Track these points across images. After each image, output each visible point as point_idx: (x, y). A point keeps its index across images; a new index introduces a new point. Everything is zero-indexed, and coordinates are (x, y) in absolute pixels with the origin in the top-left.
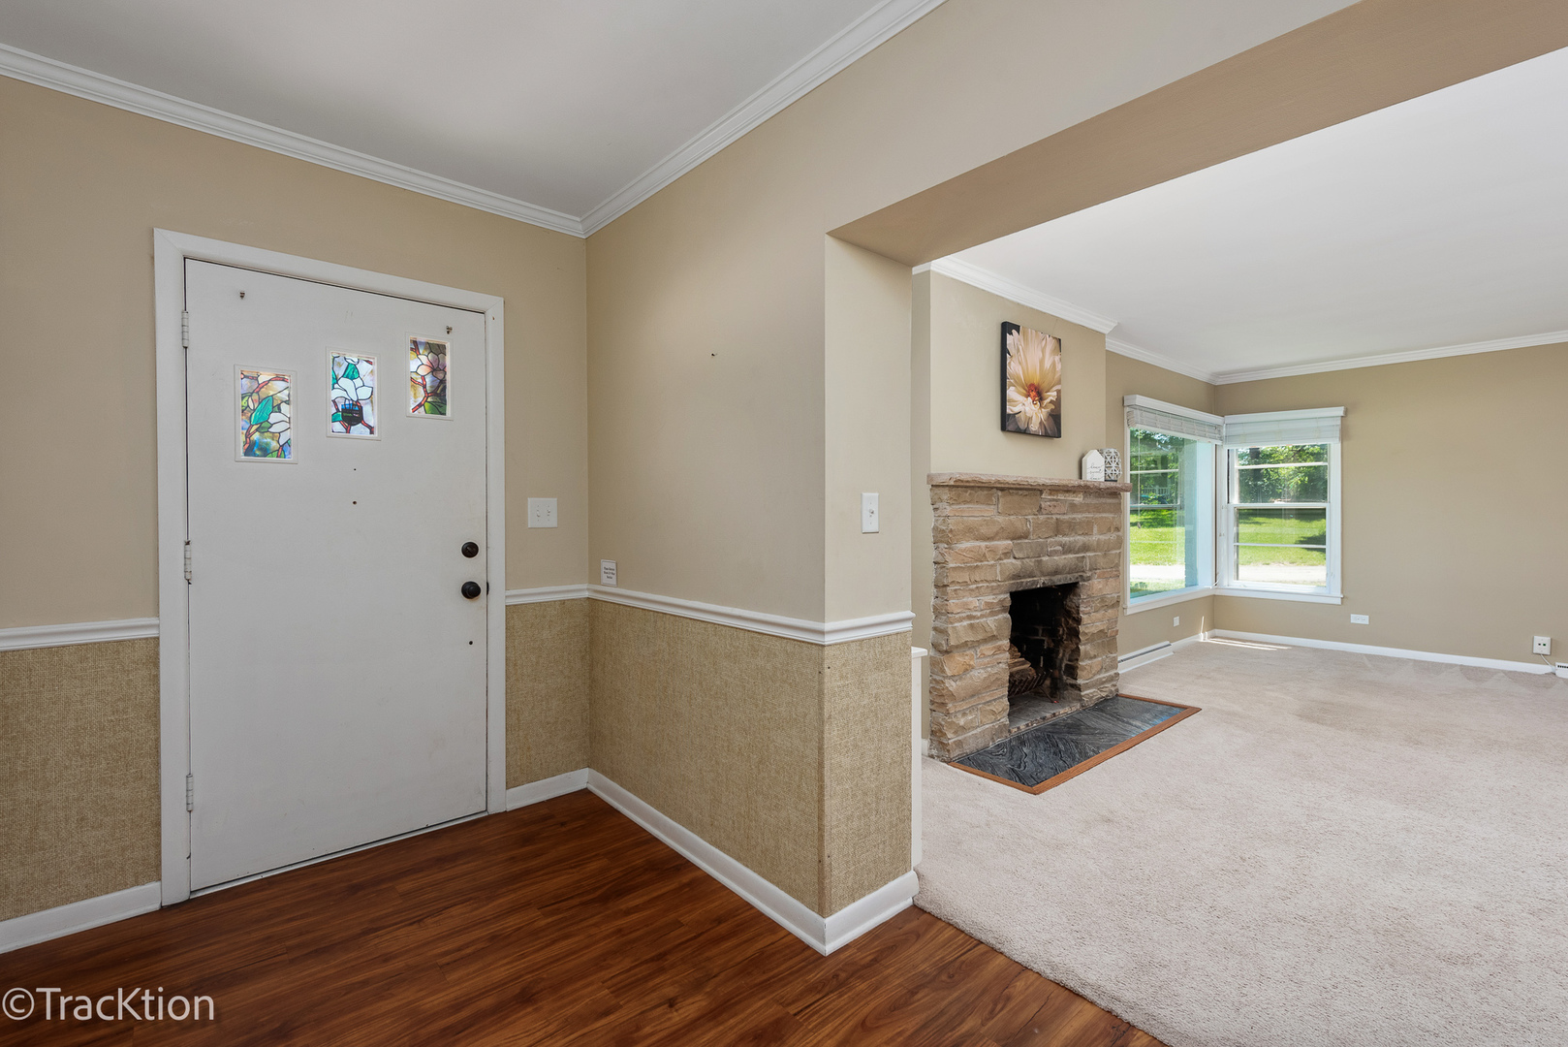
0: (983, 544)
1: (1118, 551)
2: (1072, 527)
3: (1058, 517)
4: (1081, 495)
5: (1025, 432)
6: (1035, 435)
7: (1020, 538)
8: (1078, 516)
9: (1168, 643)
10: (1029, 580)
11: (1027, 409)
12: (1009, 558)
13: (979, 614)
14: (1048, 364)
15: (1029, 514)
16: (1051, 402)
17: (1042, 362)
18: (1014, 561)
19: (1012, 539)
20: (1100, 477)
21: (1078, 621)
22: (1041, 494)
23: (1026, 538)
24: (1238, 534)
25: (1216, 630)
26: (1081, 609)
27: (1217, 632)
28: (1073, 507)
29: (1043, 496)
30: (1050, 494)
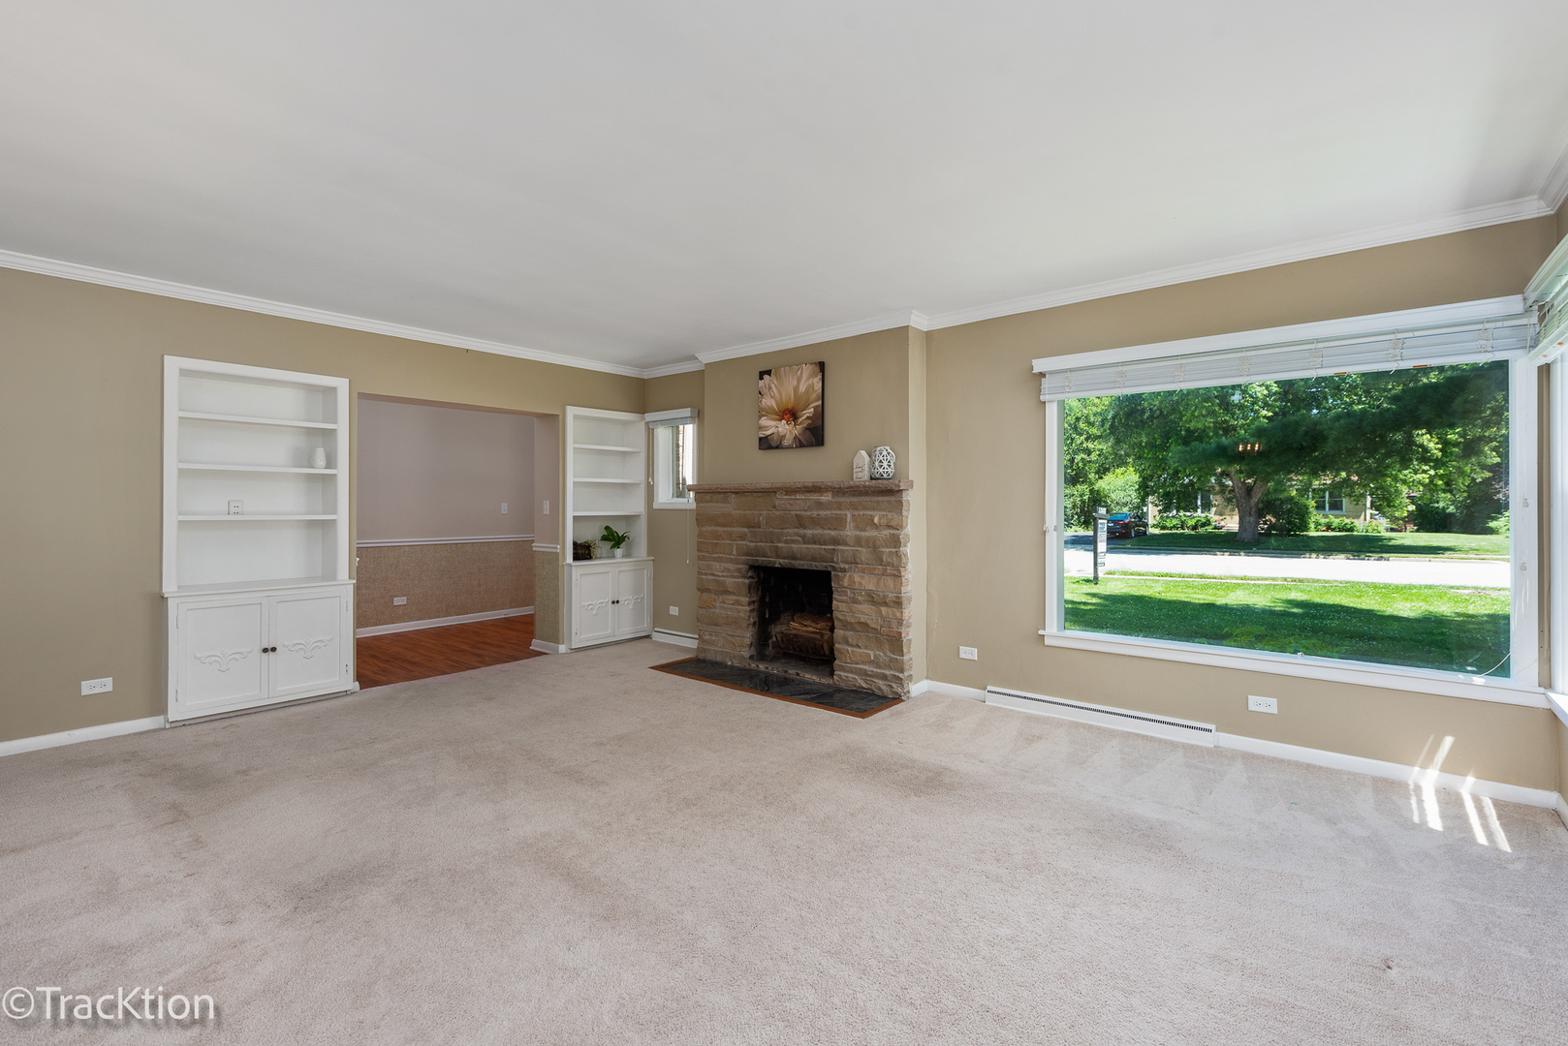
0: (720, 529)
1: (894, 550)
2: (816, 522)
3: (798, 513)
4: (831, 494)
5: (779, 447)
6: (789, 447)
7: (753, 527)
8: (823, 513)
10: (764, 559)
11: (780, 430)
12: (745, 540)
13: (720, 574)
14: (802, 388)
15: (763, 510)
16: (808, 418)
17: (797, 389)
18: (748, 543)
19: (748, 527)
20: (864, 477)
22: (776, 495)
23: (760, 527)
28: (820, 505)
29: (778, 496)
30: (786, 495)
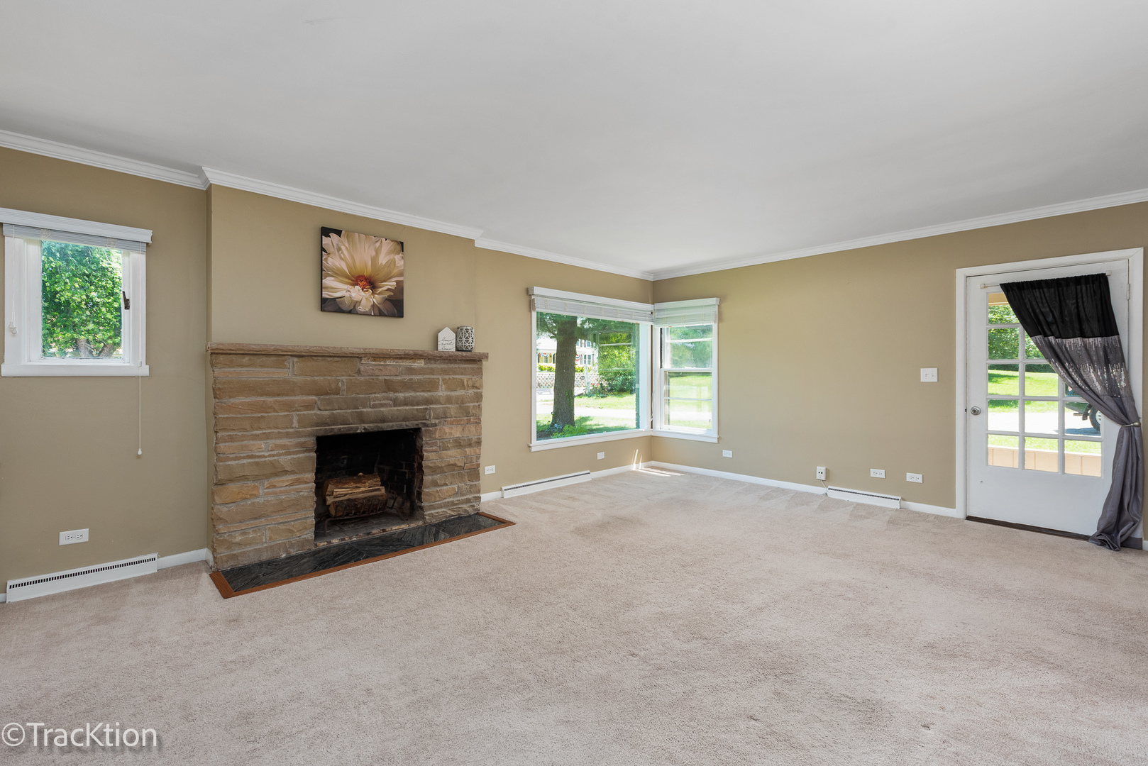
0: (270, 399)
1: (477, 404)
2: (407, 386)
3: (386, 378)
4: (423, 361)
5: (350, 311)
6: (366, 314)
7: (326, 394)
8: (416, 378)
9: (589, 471)
10: (342, 427)
11: (352, 295)
12: (313, 409)
13: (266, 454)
14: (384, 261)
15: (343, 376)
16: (389, 290)
17: (374, 260)
18: (319, 412)
19: (318, 395)
20: (452, 348)
21: (422, 457)
22: (361, 360)
23: (338, 394)
24: (669, 391)
25: (653, 462)
26: (424, 449)
27: (653, 463)
28: (411, 371)
29: (363, 362)
30: (374, 360)
